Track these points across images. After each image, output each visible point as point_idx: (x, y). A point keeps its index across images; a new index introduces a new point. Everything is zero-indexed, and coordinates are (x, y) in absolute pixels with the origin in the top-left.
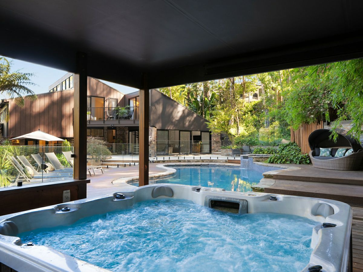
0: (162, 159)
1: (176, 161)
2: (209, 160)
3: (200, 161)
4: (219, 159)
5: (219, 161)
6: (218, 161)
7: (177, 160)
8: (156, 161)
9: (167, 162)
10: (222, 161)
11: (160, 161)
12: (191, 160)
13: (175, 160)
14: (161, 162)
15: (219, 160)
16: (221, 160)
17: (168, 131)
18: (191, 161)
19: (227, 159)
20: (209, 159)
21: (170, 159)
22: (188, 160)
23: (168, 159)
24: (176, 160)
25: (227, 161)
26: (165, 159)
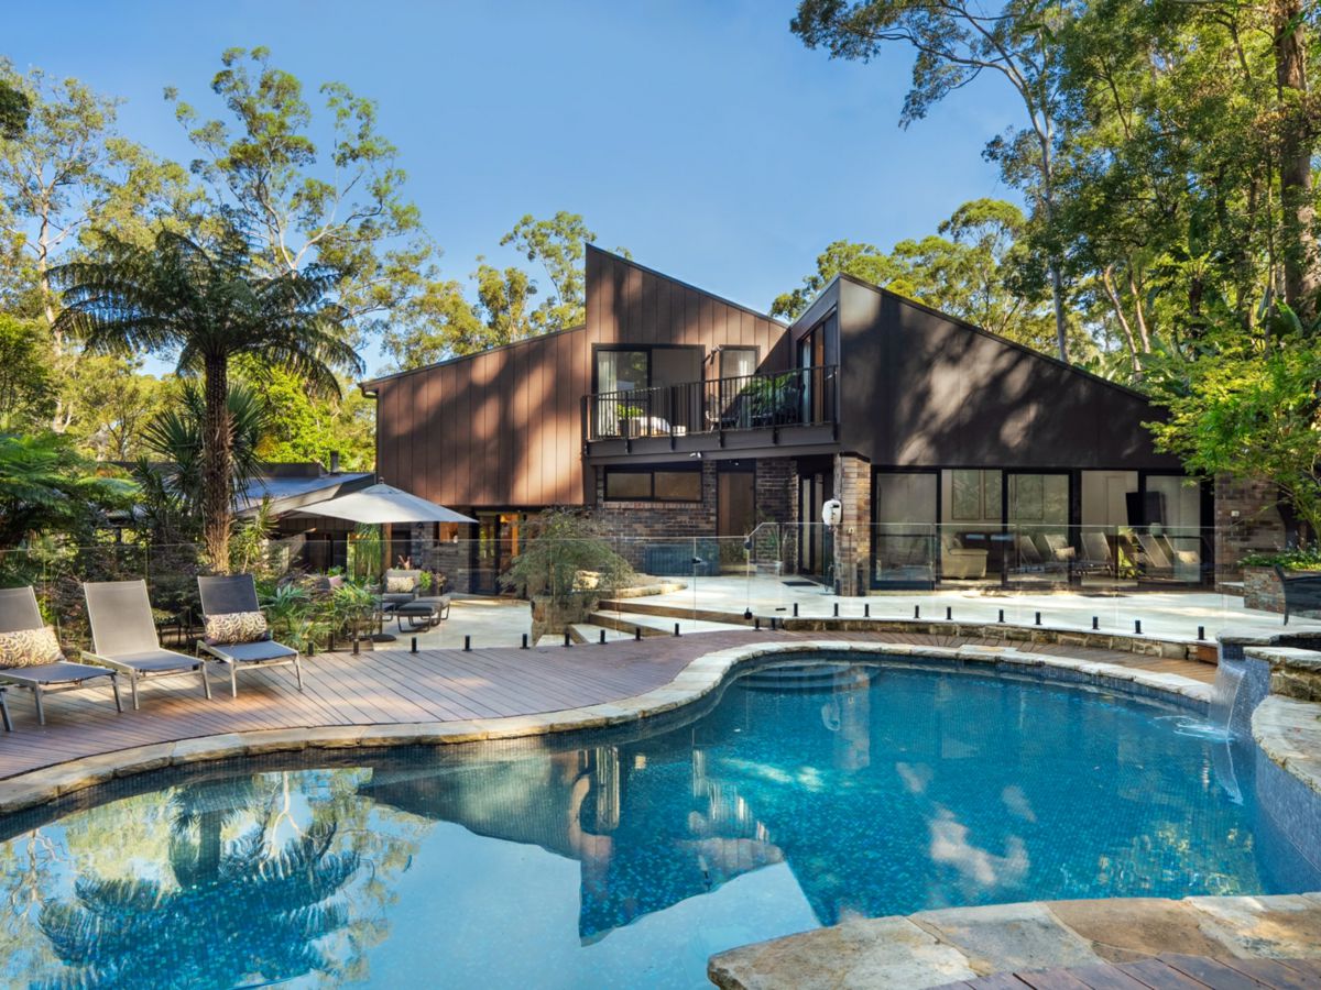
0: (828, 615)
1: (901, 627)
2: (1083, 634)
3: (1034, 635)
4: (1147, 633)
5: (1144, 645)
6: (1138, 647)
7: (909, 623)
8: (791, 621)
9: (851, 629)
10: (1158, 649)
11: (815, 621)
12: (982, 626)
13: (893, 622)
14: (816, 626)
15: (1145, 640)
16: (1155, 642)
17: (934, 476)
18: (983, 630)
19: (1194, 638)
20: (1088, 628)
21: (873, 616)
22: (963, 626)
23: (860, 615)
24: (903, 623)
25: (1193, 649)
26: (843, 615)
